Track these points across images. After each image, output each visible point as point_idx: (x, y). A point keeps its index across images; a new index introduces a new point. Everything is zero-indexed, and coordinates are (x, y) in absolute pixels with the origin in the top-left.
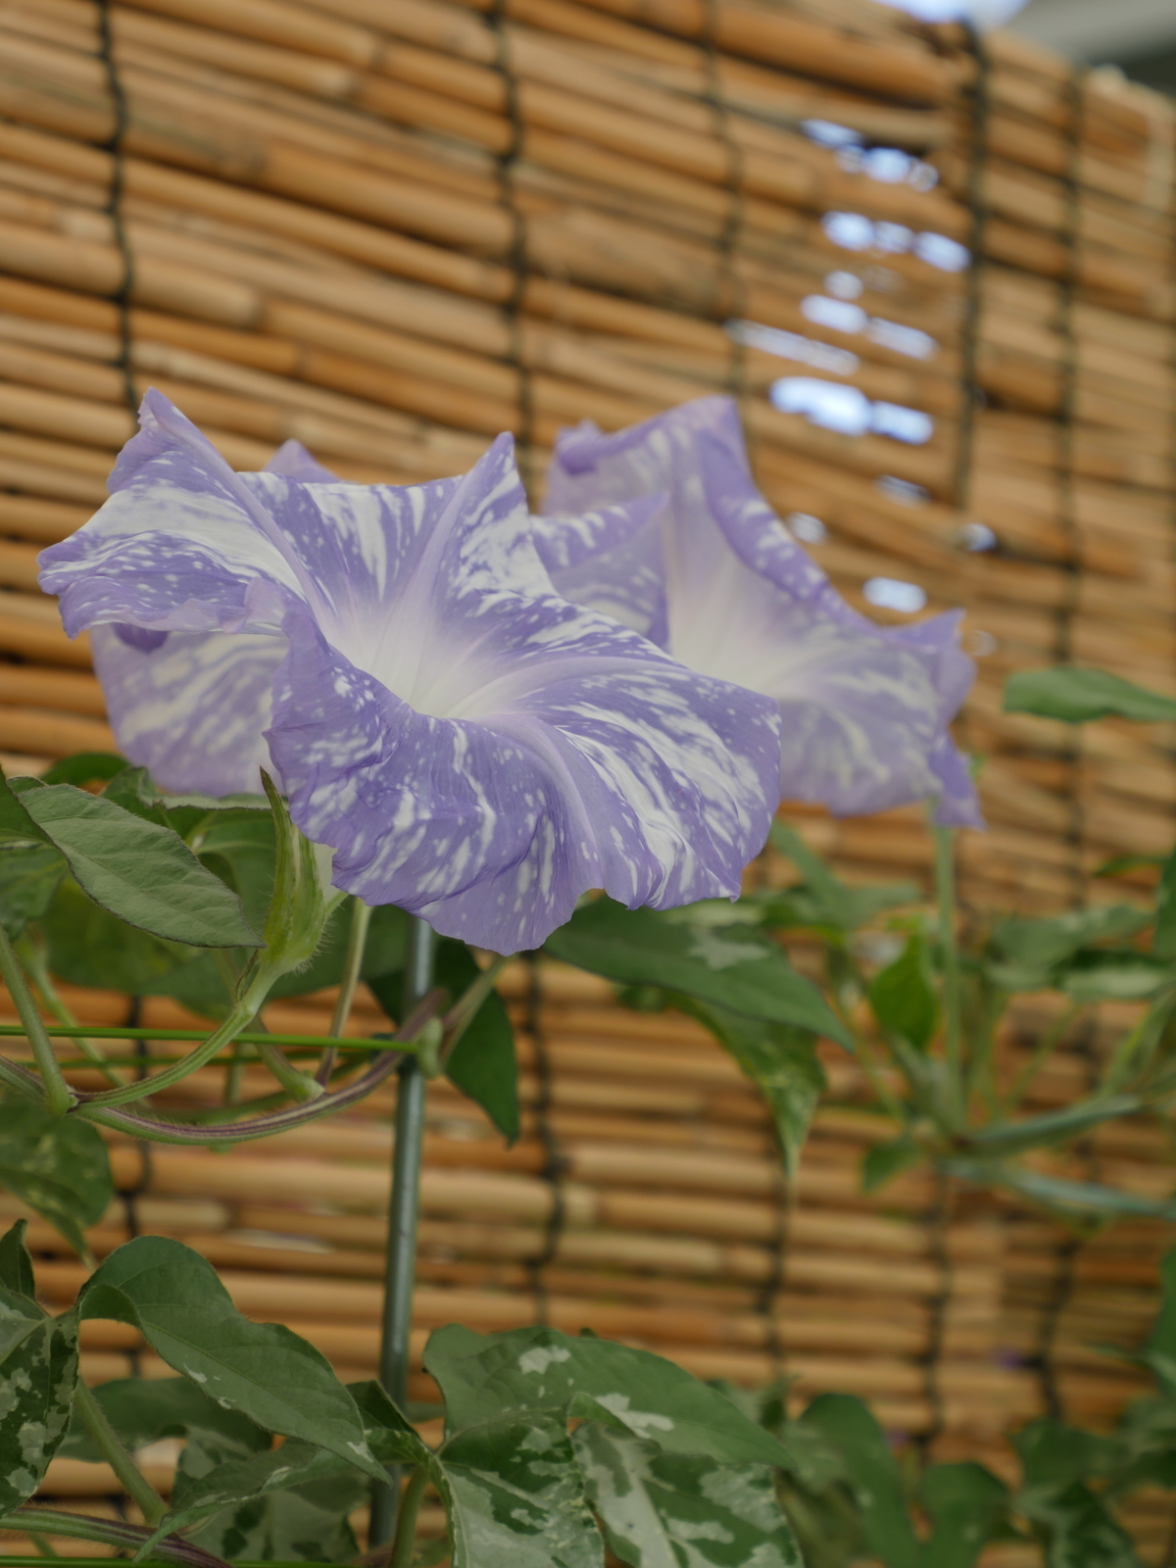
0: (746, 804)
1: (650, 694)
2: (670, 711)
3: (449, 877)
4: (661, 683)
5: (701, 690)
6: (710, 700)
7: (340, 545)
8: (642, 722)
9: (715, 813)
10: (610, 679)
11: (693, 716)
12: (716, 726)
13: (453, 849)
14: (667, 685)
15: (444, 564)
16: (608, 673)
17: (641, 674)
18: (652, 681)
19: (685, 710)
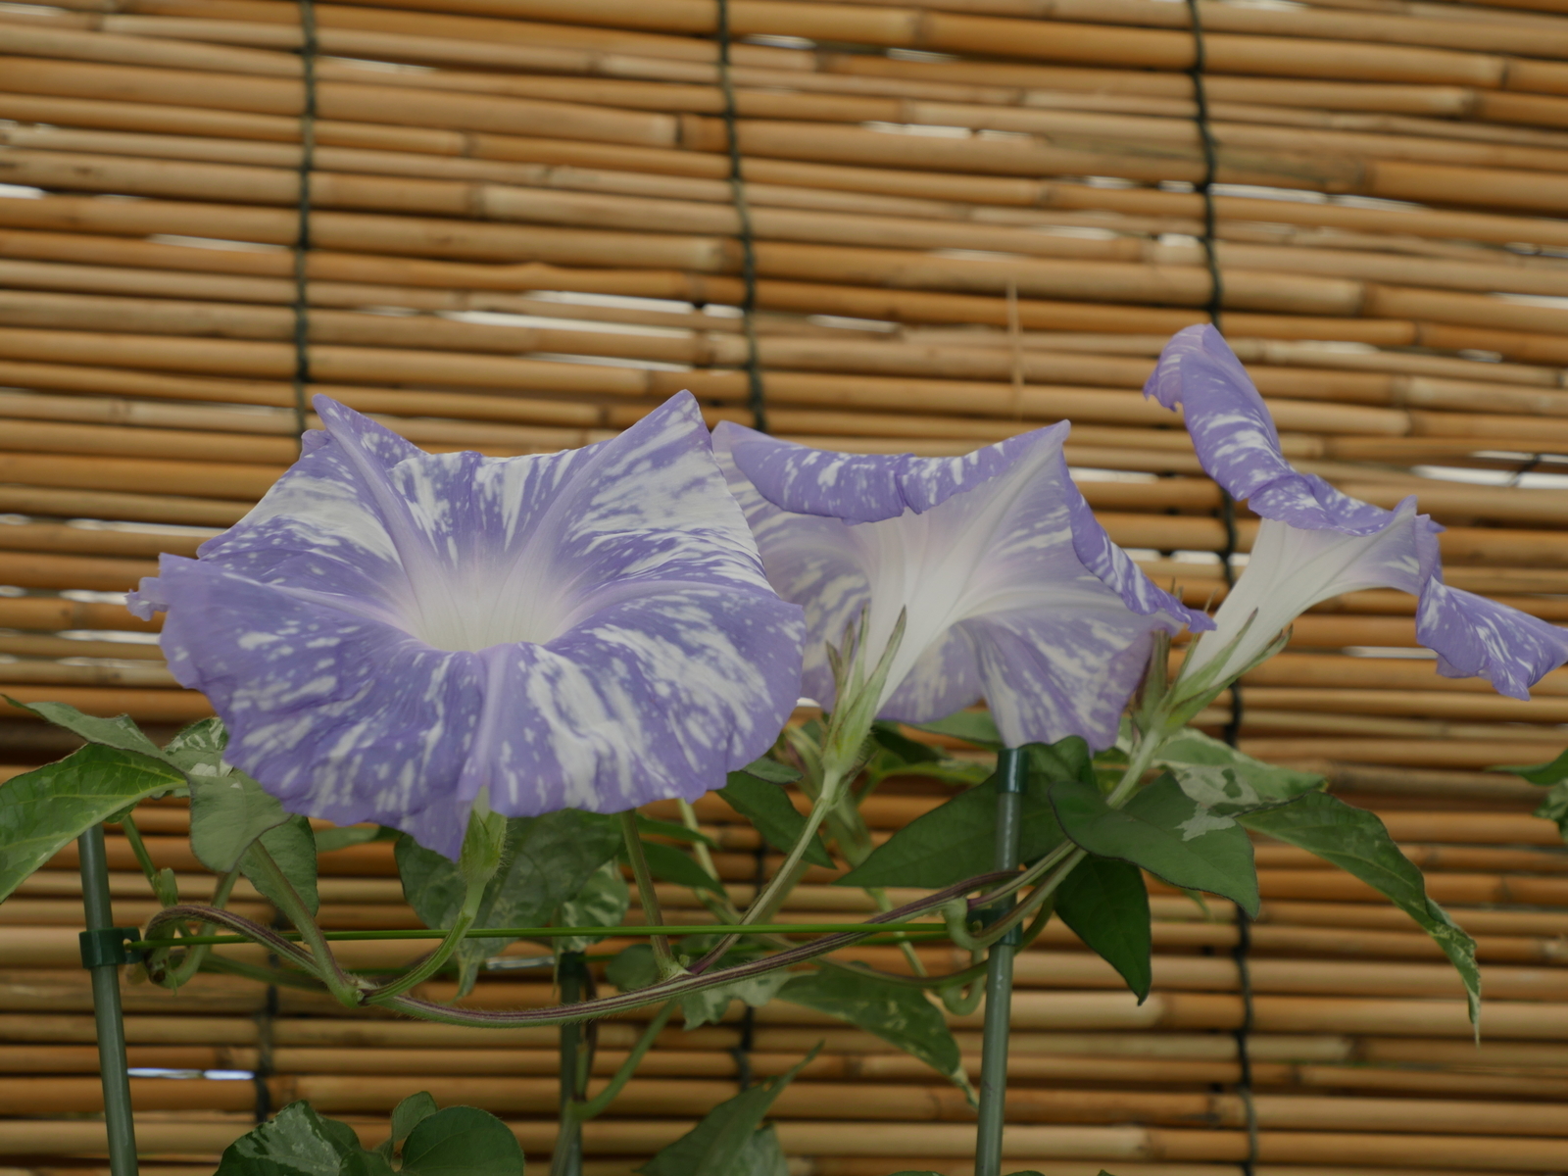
0: (749, 707)
1: (680, 611)
2: (693, 625)
3: (399, 796)
4: (691, 601)
5: (726, 604)
6: (732, 613)
7: (482, 506)
8: (659, 638)
9: (701, 719)
10: (649, 601)
11: (713, 628)
12: (734, 636)
13: (396, 771)
14: (697, 602)
15: (569, 512)
16: (647, 595)
17: (676, 594)
18: (685, 600)
19: (707, 623)
